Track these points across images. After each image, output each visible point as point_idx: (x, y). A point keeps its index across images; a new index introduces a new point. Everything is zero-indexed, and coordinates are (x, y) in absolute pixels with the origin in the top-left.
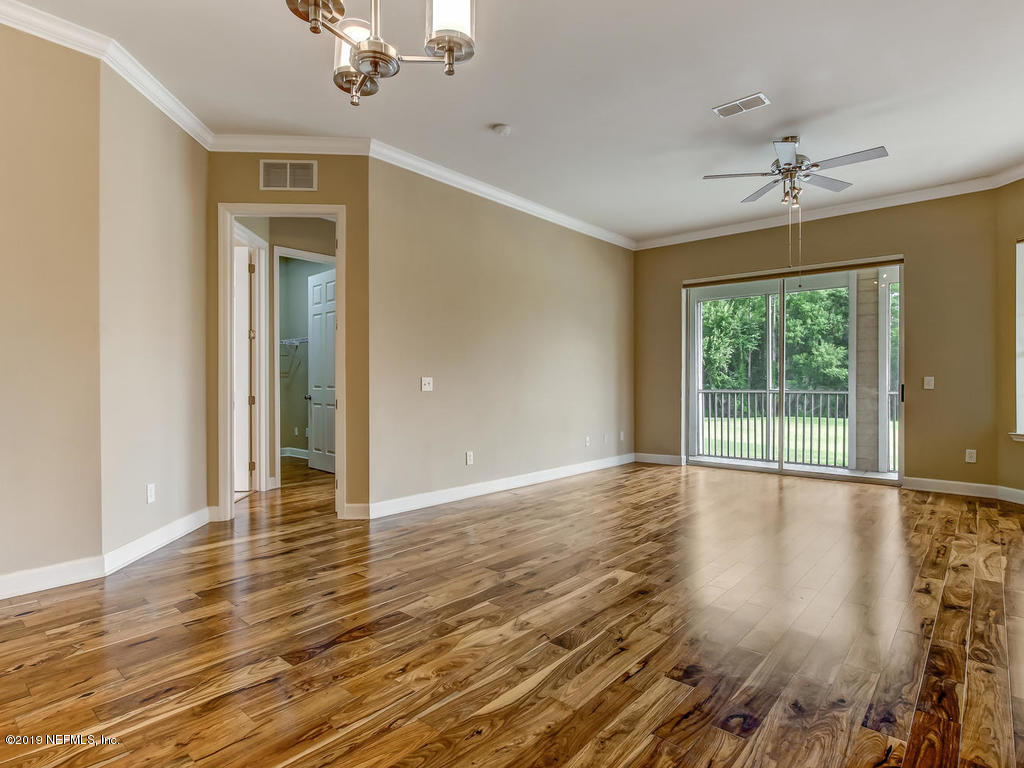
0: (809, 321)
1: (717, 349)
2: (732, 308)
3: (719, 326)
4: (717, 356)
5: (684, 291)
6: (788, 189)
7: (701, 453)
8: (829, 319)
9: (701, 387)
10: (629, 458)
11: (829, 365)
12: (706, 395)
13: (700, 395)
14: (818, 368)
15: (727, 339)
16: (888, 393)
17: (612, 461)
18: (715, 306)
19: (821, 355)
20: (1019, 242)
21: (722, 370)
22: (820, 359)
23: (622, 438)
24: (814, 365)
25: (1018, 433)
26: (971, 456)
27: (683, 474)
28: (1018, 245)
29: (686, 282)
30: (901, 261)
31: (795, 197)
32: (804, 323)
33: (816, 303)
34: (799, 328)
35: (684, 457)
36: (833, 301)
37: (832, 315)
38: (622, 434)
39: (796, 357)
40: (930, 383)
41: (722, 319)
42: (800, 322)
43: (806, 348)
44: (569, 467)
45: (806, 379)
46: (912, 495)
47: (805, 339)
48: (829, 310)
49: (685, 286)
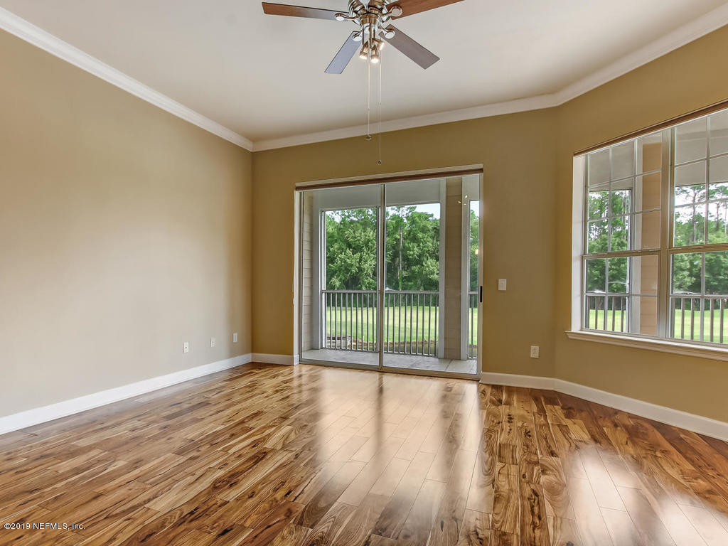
0: (421, 244)
1: (366, 261)
2: (375, 234)
3: (367, 246)
4: (366, 266)
5: (297, 194)
6: (367, 39)
7: (324, 346)
8: (433, 244)
9: (324, 287)
10: (246, 358)
11: (433, 273)
12: (329, 294)
13: (324, 294)
14: (426, 275)
15: (372, 255)
16: (468, 293)
17: (223, 365)
18: (364, 232)
19: (428, 266)
20: (575, 155)
21: (369, 275)
22: (427, 269)
23: (235, 340)
24: (424, 272)
25: (572, 331)
26: (535, 351)
27: (296, 374)
28: (574, 158)
29: (298, 184)
30: (481, 170)
31: (375, 48)
32: (419, 246)
33: (425, 233)
34: (416, 249)
35: (296, 356)
36: (435, 232)
37: (435, 241)
38: (235, 335)
39: (413, 268)
40: (503, 284)
41: (369, 241)
42: (416, 245)
43: (419, 262)
44: (157, 379)
45: (419, 282)
46: (489, 391)
47: (420, 256)
48: (433, 238)
49: (298, 188)
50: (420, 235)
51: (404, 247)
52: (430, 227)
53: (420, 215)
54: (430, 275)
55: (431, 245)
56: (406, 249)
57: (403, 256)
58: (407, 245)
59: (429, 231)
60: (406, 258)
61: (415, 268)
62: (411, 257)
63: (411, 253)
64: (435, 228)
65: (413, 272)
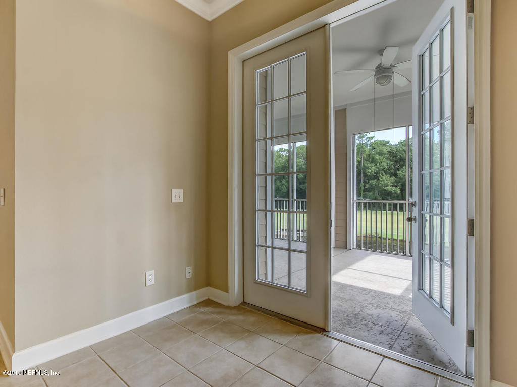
50: (377, 157)
51: (364, 166)
52: (386, 151)
53: (377, 142)
54: (385, 187)
55: (386, 164)
56: (366, 168)
57: (364, 173)
58: (366, 165)
59: (385, 154)
60: (365, 175)
61: (373, 182)
62: (369, 174)
63: (370, 171)
64: (389, 152)
65: (371, 185)
